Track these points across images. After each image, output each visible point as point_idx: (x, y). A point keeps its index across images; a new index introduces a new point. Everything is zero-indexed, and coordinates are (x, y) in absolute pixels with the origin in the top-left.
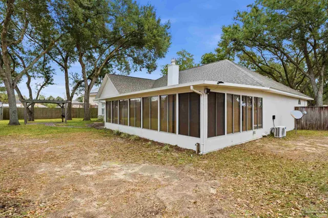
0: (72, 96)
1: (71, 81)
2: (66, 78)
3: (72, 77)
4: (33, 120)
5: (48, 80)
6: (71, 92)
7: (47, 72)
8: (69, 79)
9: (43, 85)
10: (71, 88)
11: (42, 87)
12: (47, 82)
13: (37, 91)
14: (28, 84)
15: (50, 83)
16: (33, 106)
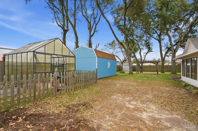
0: (165, 58)
1: (163, 48)
2: (160, 47)
3: (164, 45)
4: (142, 72)
5: (150, 50)
6: (163, 55)
7: (149, 45)
8: (162, 47)
9: (147, 53)
10: (164, 53)
11: (146, 54)
12: (149, 51)
13: (144, 56)
14: (140, 53)
15: (151, 51)
16: (142, 65)
